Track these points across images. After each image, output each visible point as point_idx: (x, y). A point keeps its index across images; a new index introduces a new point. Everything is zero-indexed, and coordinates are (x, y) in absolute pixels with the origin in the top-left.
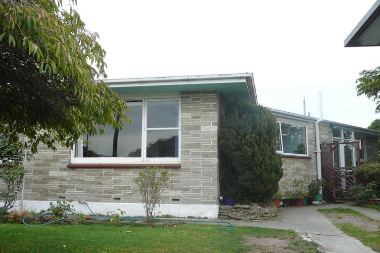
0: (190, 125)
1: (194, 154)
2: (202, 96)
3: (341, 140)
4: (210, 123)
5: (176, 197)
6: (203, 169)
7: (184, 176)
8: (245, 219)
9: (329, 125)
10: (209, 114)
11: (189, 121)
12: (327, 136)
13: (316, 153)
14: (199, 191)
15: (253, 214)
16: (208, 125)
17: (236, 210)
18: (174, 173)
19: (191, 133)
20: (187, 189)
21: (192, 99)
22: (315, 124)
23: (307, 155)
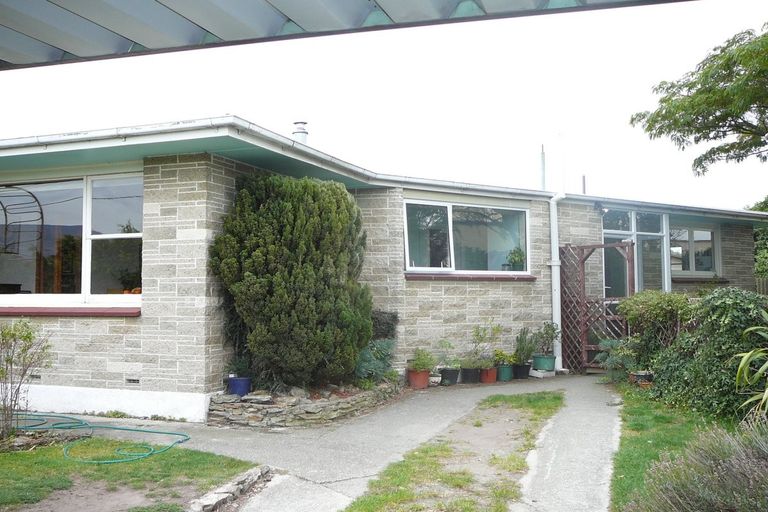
0: (158, 228)
1: (164, 288)
2: (180, 166)
3: (630, 235)
4: (193, 222)
5: (133, 375)
6: (179, 320)
7: (147, 333)
8: (257, 424)
9: (593, 204)
10: (192, 204)
11: (157, 220)
12: (588, 229)
13: (550, 267)
14: (172, 363)
15: (276, 414)
16: (190, 228)
17: (243, 406)
18: (129, 328)
19: (160, 245)
20: (152, 361)
21: (163, 172)
22: (549, 203)
23: (527, 273)
